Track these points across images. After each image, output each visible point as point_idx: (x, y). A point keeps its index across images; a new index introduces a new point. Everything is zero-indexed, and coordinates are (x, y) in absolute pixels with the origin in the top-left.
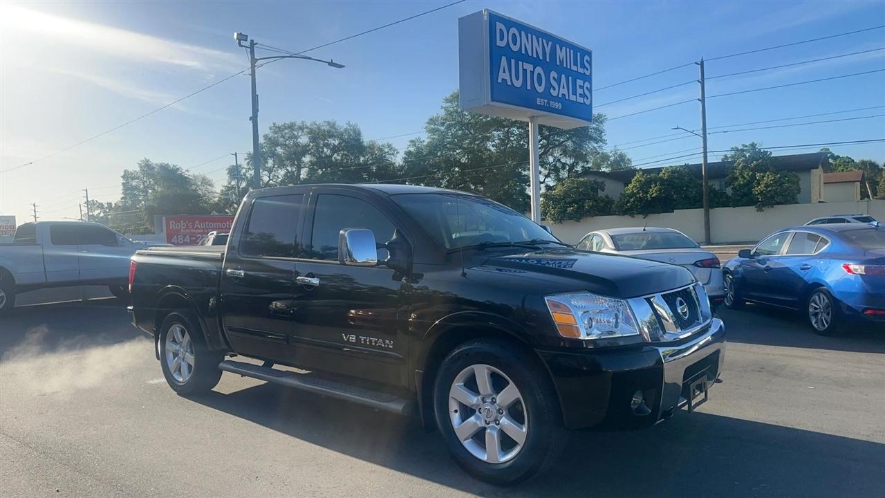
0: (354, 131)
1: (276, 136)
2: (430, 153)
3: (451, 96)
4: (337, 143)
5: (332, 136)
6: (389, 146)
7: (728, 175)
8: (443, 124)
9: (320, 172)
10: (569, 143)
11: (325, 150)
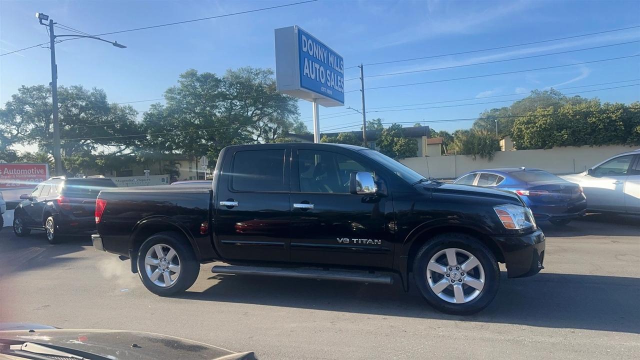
0: (101, 94)
1: (24, 96)
2: (169, 115)
3: (186, 73)
4: (84, 104)
5: (79, 99)
6: (130, 108)
7: (377, 139)
8: (179, 94)
9: (67, 127)
10: (275, 114)
11: (74, 109)
